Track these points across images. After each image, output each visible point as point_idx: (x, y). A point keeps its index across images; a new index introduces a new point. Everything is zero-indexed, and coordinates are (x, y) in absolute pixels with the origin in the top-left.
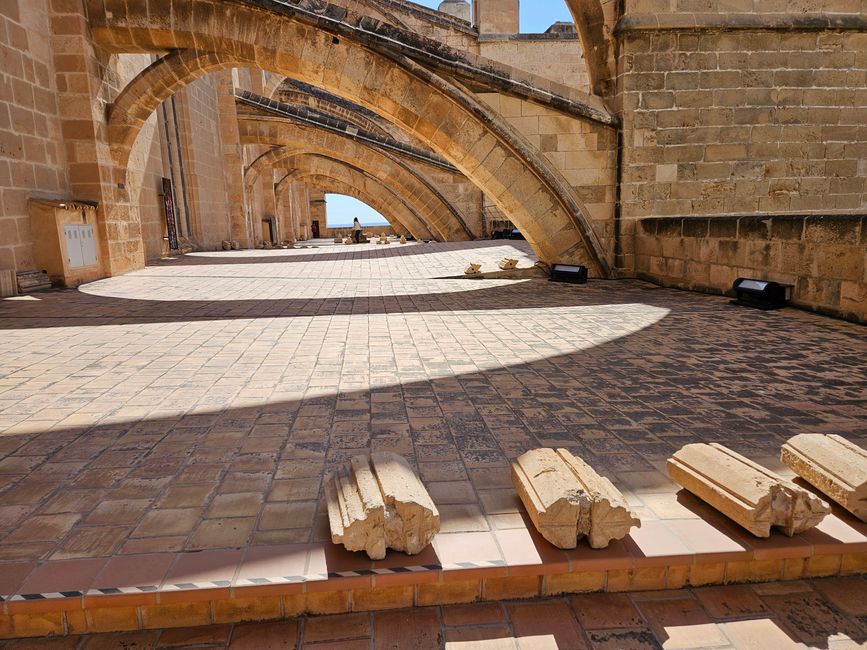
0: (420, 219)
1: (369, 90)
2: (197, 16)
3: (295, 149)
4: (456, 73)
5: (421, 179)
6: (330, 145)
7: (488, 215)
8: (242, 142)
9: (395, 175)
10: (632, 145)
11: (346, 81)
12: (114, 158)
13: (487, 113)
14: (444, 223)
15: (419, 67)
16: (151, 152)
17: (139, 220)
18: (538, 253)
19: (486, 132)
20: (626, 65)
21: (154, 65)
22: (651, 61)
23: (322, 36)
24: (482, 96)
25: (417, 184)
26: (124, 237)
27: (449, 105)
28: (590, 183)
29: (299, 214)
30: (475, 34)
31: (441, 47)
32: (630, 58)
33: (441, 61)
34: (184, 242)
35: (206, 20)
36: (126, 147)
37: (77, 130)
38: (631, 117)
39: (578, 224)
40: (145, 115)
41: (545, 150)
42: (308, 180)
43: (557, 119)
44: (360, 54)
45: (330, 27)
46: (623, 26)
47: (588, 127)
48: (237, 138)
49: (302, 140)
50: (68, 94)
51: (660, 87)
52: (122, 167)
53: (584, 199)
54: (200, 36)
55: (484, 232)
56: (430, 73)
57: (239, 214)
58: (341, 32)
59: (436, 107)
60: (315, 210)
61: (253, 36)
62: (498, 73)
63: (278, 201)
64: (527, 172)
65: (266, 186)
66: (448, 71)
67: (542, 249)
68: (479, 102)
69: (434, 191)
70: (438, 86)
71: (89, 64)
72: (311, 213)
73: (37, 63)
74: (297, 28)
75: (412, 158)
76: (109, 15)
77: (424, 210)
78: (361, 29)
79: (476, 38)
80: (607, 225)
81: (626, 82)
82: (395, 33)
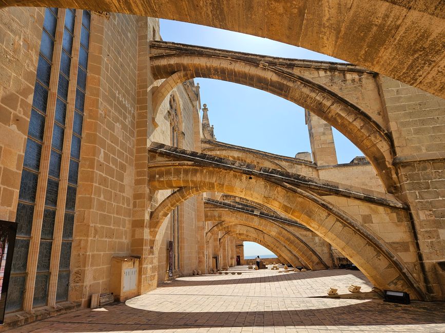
0: (295, 256)
1: (267, 198)
2: (192, 173)
3: (230, 222)
4: (309, 188)
5: (294, 235)
6: (246, 220)
7: (335, 254)
8: (206, 220)
9: (280, 233)
10: (419, 219)
11: (255, 195)
12: (150, 235)
13: (329, 205)
14: (309, 259)
15: (291, 186)
16: (166, 230)
17: (157, 263)
18: (373, 282)
19: (329, 214)
20: (404, 179)
21: (172, 194)
22: (419, 176)
23: (244, 176)
24: (324, 197)
25: (292, 237)
26: (149, 273)
27: (308, 202)
28: (397, 240)
29: (231, 252)
30: (316, 166)
31: (301, 177)
32: (405, 175)
33: (301, 183)
34: (175, 272)
35: (195, 175)
36: (156, 230)
37: (138, 224)
38: (415, 205)
39: (396, 265)
40: (166, 215)
41: (365, 223)
42: (235, 235)
43: (370, 207)
44: (262, 183)
45: (248, 173)
46: (398, 161)
47: (389, 210)
48: (204, 219)
49: (233, 218)
50: (137, 209)
51: (428, 188)
52: (153, 239)
53: (396, 250)
54: (192, 181)
55: (334, 264)
56: (296, 188)
57: (202, 256)
58: (253, 174)
59: (301, 203)
60: (238, 250)
61: (214, 179)
62: (332, 186)
63: (220, 247)
64: (357, 234)
65: (215, 240)
66: (306, 187)
67: (375, 280)
68: (324, 200)
69: (302, 241)
70: (301, 194)
71: (147, 196)
72: (236, 251)
73: (127, 197)
74: (234, 175)
75: (288, 225)
76: (157, 176)
77: (297, 252)
78: (262, 172)
79: (316, 168)
80: (415, 265)
81: (406, 187)
82: (278, 172)
